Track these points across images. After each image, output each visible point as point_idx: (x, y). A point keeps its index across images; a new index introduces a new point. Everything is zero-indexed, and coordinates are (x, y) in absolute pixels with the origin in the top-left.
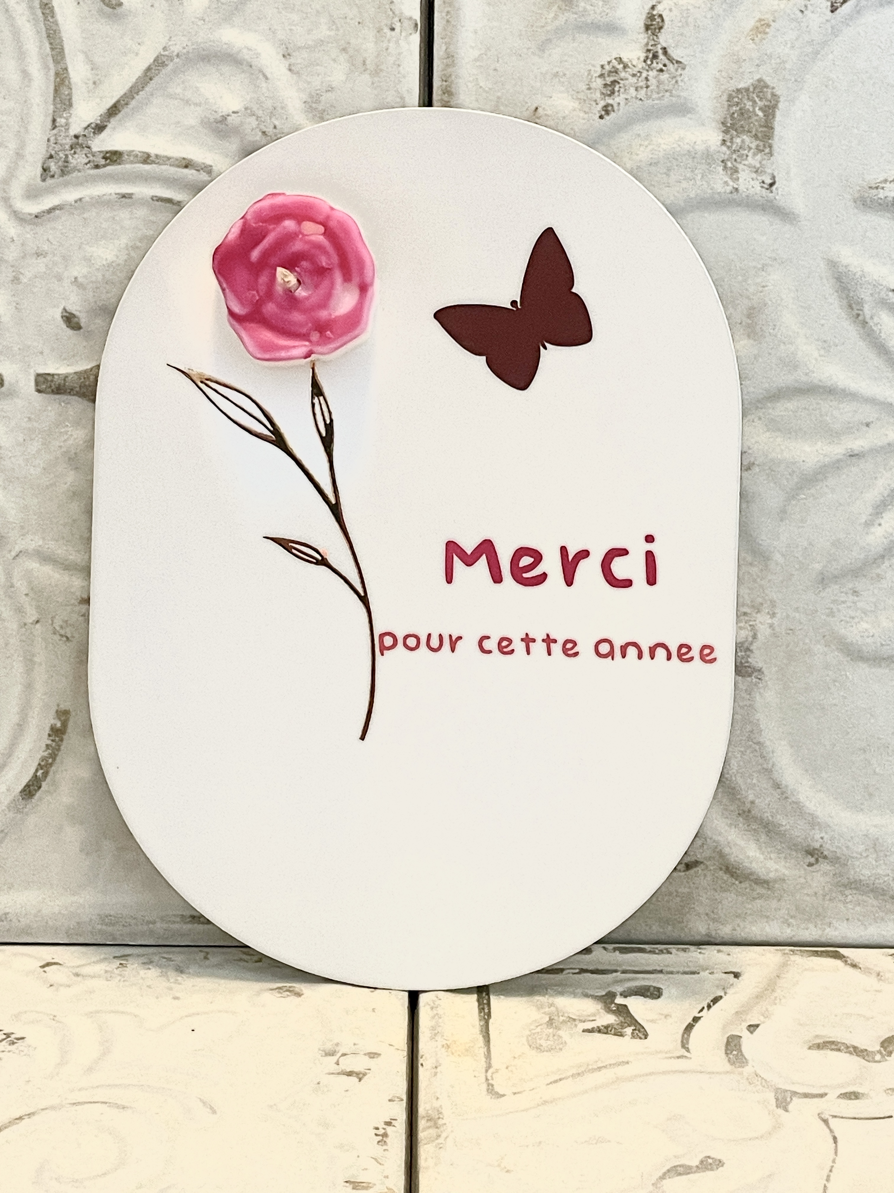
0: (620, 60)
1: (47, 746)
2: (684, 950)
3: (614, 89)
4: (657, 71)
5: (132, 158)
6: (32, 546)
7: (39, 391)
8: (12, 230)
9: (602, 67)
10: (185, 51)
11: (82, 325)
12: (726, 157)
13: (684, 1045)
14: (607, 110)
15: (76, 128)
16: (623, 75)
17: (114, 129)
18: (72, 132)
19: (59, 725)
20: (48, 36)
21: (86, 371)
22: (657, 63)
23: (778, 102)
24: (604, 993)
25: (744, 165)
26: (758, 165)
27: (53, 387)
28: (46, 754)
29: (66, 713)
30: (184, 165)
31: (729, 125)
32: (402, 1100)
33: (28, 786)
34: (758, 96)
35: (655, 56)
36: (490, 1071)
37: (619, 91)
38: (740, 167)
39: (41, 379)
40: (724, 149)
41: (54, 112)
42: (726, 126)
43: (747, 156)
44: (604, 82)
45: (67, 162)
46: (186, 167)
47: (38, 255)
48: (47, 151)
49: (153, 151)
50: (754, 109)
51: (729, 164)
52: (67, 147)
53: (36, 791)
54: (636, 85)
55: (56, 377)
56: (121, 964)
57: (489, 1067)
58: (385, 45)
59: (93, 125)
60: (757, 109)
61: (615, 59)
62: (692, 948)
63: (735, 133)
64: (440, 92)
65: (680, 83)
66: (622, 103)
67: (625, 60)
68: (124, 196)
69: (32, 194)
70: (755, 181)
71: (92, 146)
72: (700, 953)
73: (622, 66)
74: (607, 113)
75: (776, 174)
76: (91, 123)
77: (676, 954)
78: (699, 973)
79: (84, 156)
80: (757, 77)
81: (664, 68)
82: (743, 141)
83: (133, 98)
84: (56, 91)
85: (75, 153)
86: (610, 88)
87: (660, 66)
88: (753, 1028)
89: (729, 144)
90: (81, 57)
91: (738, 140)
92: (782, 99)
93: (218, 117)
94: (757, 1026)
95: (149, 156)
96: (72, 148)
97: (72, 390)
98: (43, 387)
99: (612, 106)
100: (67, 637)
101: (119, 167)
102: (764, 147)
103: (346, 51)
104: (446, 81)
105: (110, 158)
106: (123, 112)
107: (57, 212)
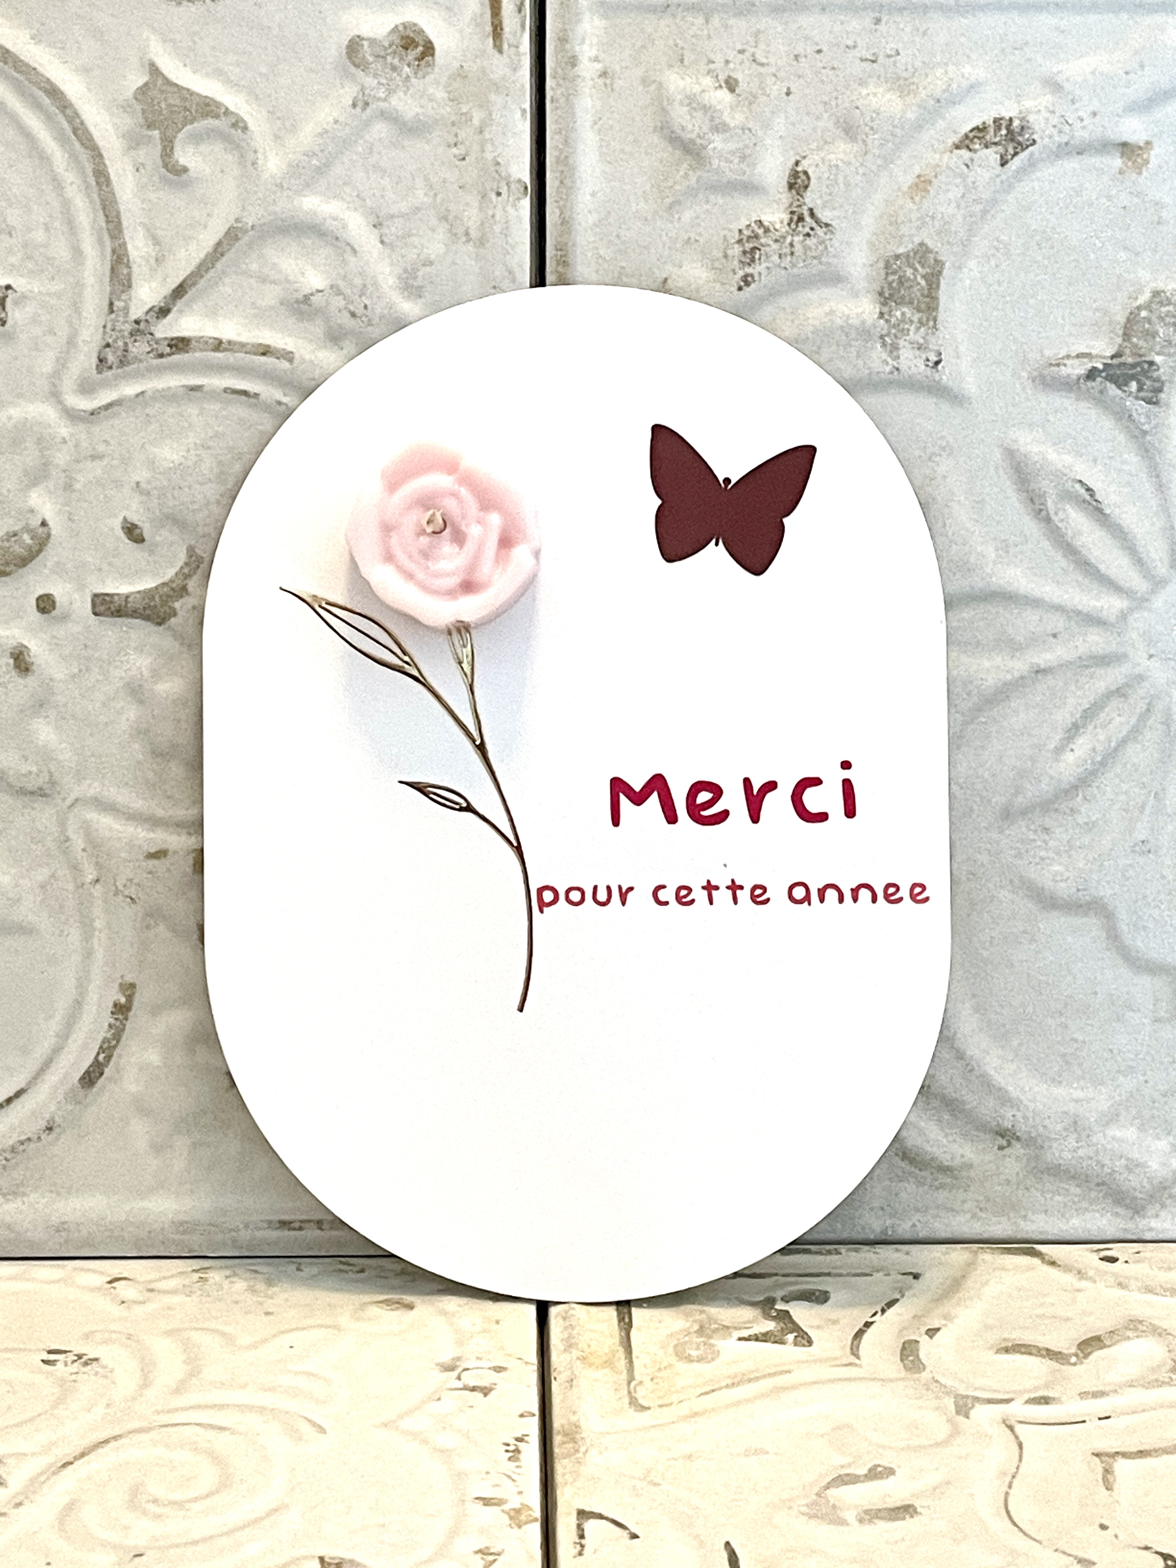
0: (760, 223)
1: (110, 1026)
2: (856, 1251)
3: (754, 257)
4: (804, 236)
5: (201, 345)
6: (91, 792)
7: (95, 614)
8: (64, 430)
9: (740, 231)
10: (261, 222)
11: (145, 536)
12: (884, 332)
13: (855, 1351)
14: (747, 280)
15: (137, 312)
16: (763, 241)
17: (181, 311)
18: (133, 316)
19: (123, 1000)
20: (104, 209)
21: (150, 590)
22: (803, 227)
23: (942, 269)
24: (762, 1298)
25: (906, 341)
26: (921, 341)
27: (113, 609)
28: (109, 1035)
29: (132, 986)
30: (261, 351)
31: (887, 295)
32: (534, 1415)
33: (87, 1072)
34: (919, 262)
35: (801, 219)
36: (633, 1384)
37: (760, 259)
38: (901, 343)
39: (98, 601)
40: (882, 322)
41: (111, 294)
42: (884, 297)
43: (908, 330)
44: (742, 249)
45: (126, 351)
46: (264, 354)
47: (94, 457)
48: (104, 339)
49: (225, 337)
50: (915, 277)
51: (888, 340)
52: (126, 334)
53: (98, 1078)
54: (779, 252)
55: (116, 598)
56: (200, 1278)
57: (631, 1379)
58: (491, 213)
59: (156, 309)
60: (918, 277)
61: (756, 222)
62: (866, 1248)
63: (893, 304)
64: (554, 264)
65: (830, 249)
66: (764, 274)
67: (766, 224)
68: (192, 389)
69: (86, 388)
70: (918, 359)
71: (155, 333)
72: (874, 1253)
73: (762, 230)
74: (748, 284)
75: (942, 350)
76: (154, 307)
77: (846, 1255)
78: (871, 1275)
79: (146, 343)
80: (917, 240)
81: (811, 233)
82: (903, 314)
83: (202, 276)
84: (113, 269)
85: (135, 341)
86: (749, 256)
87: (807, 230)
88: (932, 1332)
89: (886, 317)
90: (141, 233)
91: (898, 314)
92: (946, 266)
93: (300, 296)
94: (938, 1329)
95: (221, 342)
96: (131, 334)
97: (135, 611)
98: (102, 609)
99: (752, 276)
100: (131, 899)
101: (186, 356)
102: (928, 320)
103: (445, 218)
104: (561, 250)
105: (176, 346)
106: (191, 293)
107: (115, 409)
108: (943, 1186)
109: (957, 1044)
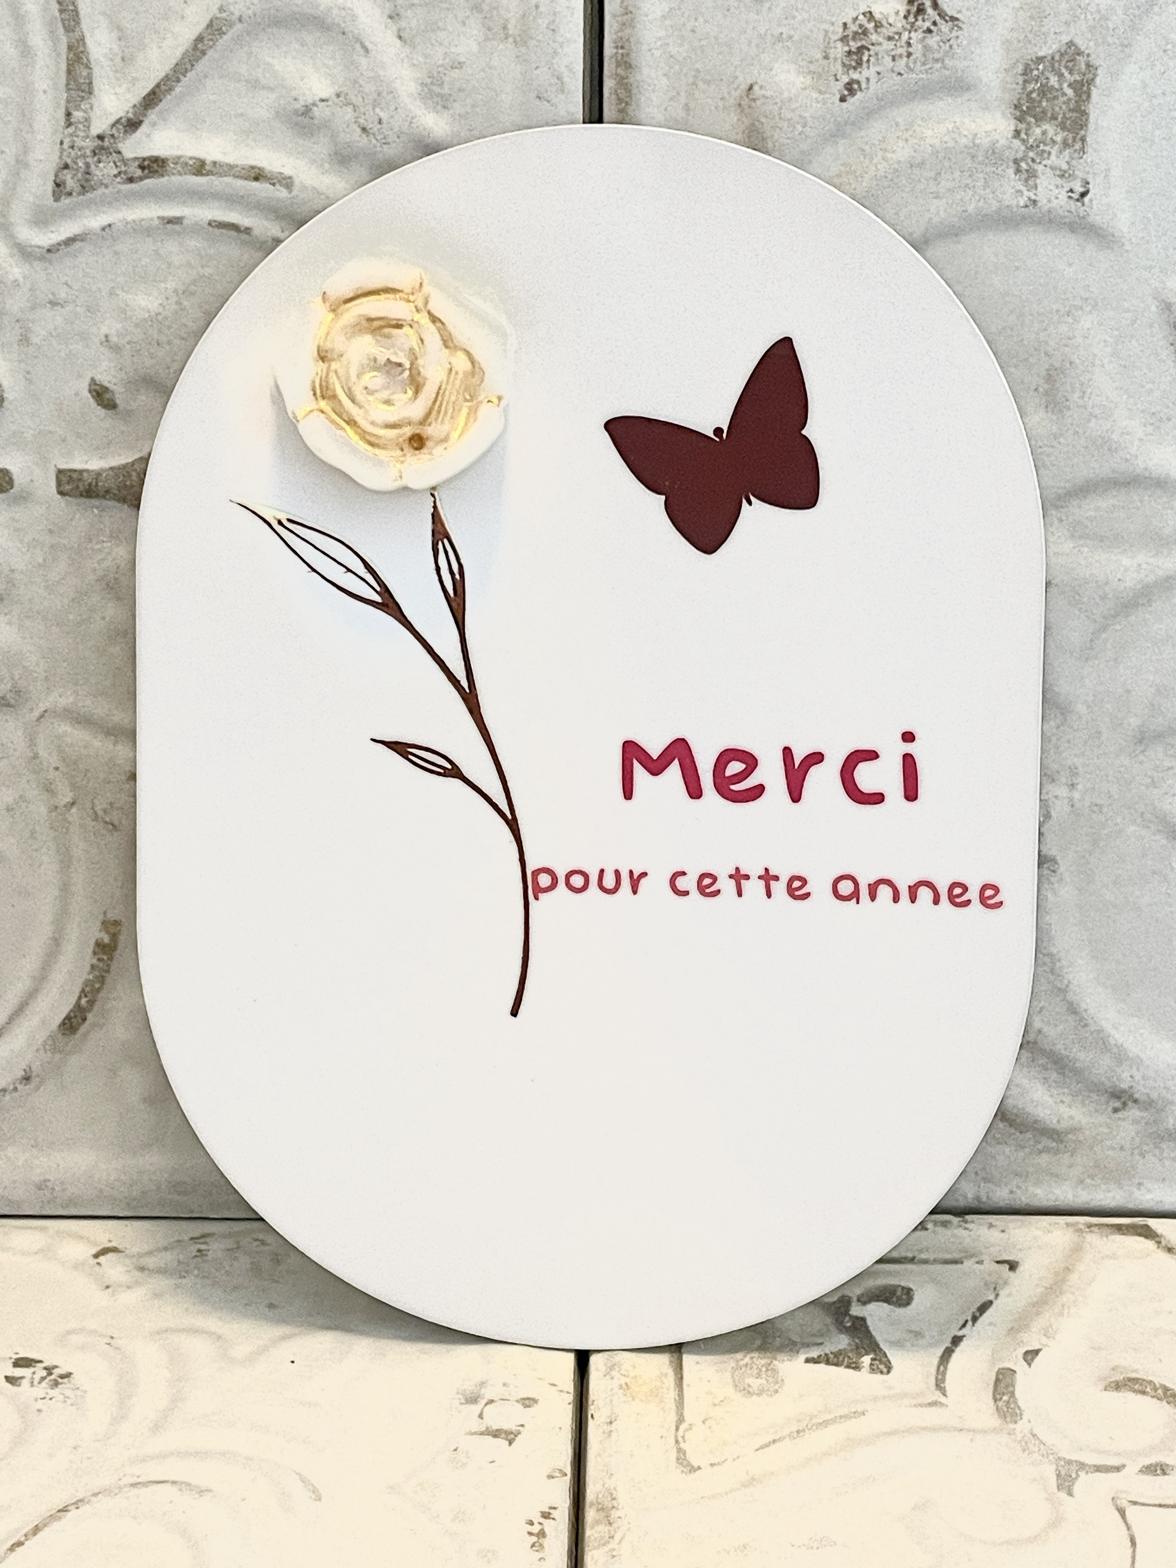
0: (870, 15)
1: (93, 967)
2: (945, 1224)
3: (861, 59)
4: (924, 32)
5: (179, 168)
6: (61, 703)
7: (61, 493)
8: (16, 271)
9: (845, 24)
10: (250, 12)
11: (118, 402)
12: (1020, 155)
13: (940, 1385)
14: (851, 88)
15: (99, 126)
16: (874, 37)
17: (154, 125)
18: (95, 131)
21: (124, 466)
22: (924, 20)
23: (1095, 75)
25: (1046, 166)
26: (1065, 167)
27: (81, 488)
28: (91, 977)
29: (116, 923)
30: (253, 175)
31: (1024, 108)
32: (566, 1475)
33: (68, 1018)
34: (1066, 67)
35: (921, 10)
36: (683, 1427)
37: (868, 61)
38: (1040, 168)
39: (64, 479)
40: (1017, 143)
41: (68, 101)
42: (1022, 111)
43: (1049, 153)
44: (847, 49)
45: (88, 173)
46: (256, 179)
47: (53, 304)
48: (60, 157)
49: (209, 158)
50: (1061, 85)
51: (1023, 165)
52: (88, 152)
53: (80, 1025)
54: (893, 53)
55: (85, 474)
56: (199, 1251)
57: (681, 1420)
58: (534, 3)
59: (123, 120)
60: (1065, 85)
61: (864, 14)
62: (955, 1220)
63: (1033, 120)
64: (614, 65)
65: (956, 49)
66: (873, 80)
67: (877, 16)
68: (171, 221)
69: (41, 219)
70: (1060, 190)
71: (123, 151)
72: (966, 1229)
73: (872, 24)
74: (851, 91)
75: (1090, 179)
76: (121, 118)
77: (934, 1232)
78: (962, 1263)
79: (112, 164)
80: (1065, 39)
81: (932, 28)
82: (1044, 133)
83: (178, 80)
84: (69, 72)
85: (99, 161)
86: (855, 57)
87: (928, 24)
88: (1031, 1355)
89: (1023, 136)
90: (103, 22)
91: (1038, 131)
92: (1099, 71)
93: (300, 106)
94: (1037, 1352)
95: (202, 163)
96: (94, 153)
97: (107, 492)
98: (67, 488)
99: (858, 82)
100: (113, 825)
101: (164, 180)
102: (1074, 141)
103: (478, 8)
104: (622, 47)
105: (149, 167)
106: (167, 101)
107: (78, 244)
108: (1046, 1150)
109: (1070, 996)
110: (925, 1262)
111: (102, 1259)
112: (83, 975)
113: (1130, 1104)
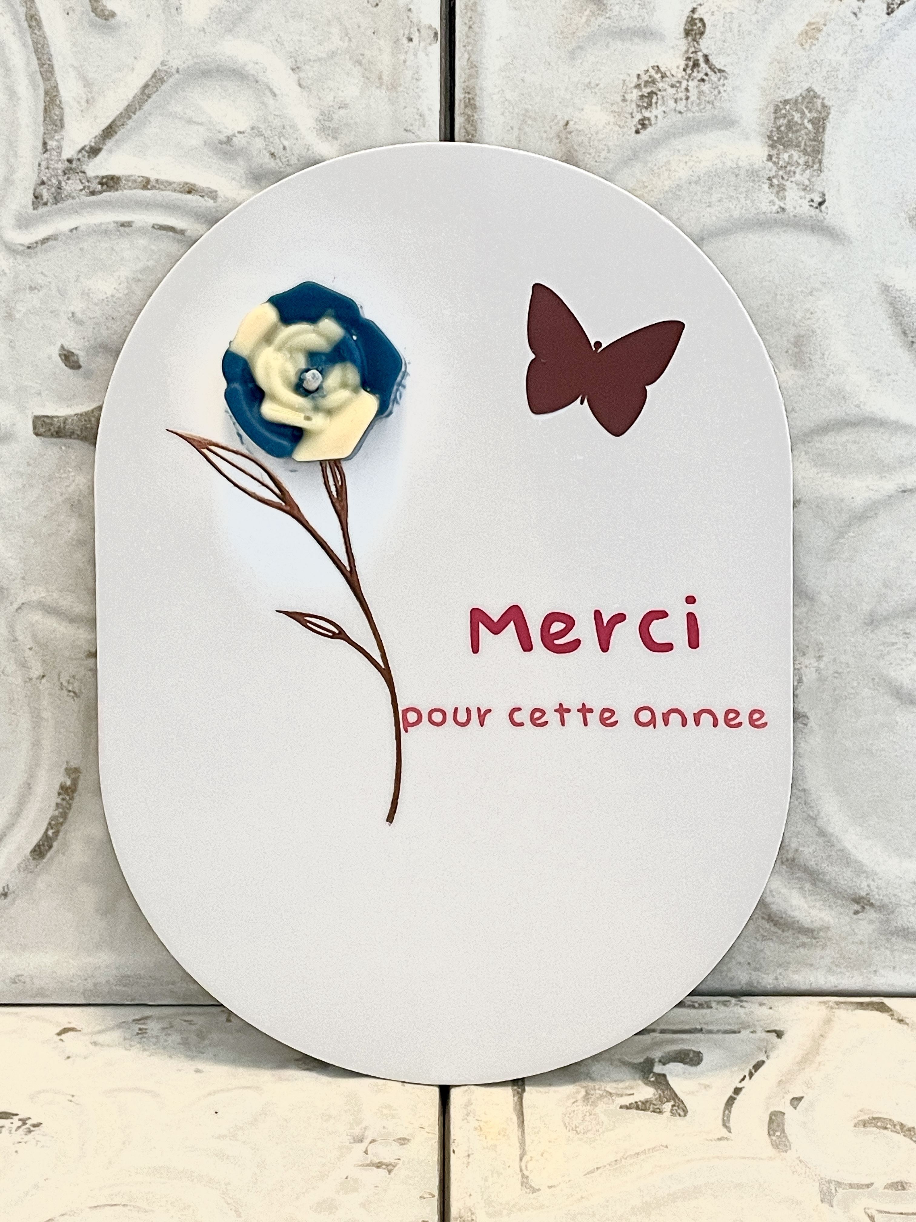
0: (658, 69)
1: (57, 804)
2: (725, 1003)
3: (651, 102)
4: (699, 81)
5: (130, 184)
6: (35, 598)
7: (37, 434)
8: (3, 263)
9: (639, 76)
10: (185, 66)
11: (81, 363)
12: (772, 173)
13: (725, 1124)
14: (644, 124)
15: (69, 152)
16: (660, 85)
17: (110, 151)
18: (66, 155)
19: (69, 783)
20: (36, 51)
21: (86, 413)
22: (698, 72)
23: (828, 114)
24: (642, 1060)
25: (792, 182)
26: (807, 182)
27: (53, 430)
28: (57, 813)
29: (77, 770)
30: (187, 189)
31: (775, 138)
32: (434, 1196)
33: (38, 846)
34: (807, 107)
35: (696, 64)
36: (525, 1160)
37: (656, 103)
38: (788, 184)
39: (39, 422)
40: (770, 164)
41: (45, 133)
42: (773, 140)
43: (795, 173)
44: (640, 94)
45: (60, 188)
46: (189, 192)
47: (31, 289)
48: (39, 176)
49: (153, 177)
50: (803, 120)
51: (775, 181)
52: (60, 172)
53: (47, 851)
54: (675, 97)
55: (56, 420)
56: (140, 1029)
57: (523, 1154)
58: (402, 57)
59: (87, 149)
60: (806, 121)
61: (653, 67)
62: (733, 1000)
63: (782, 147)
64: (462, 106)
65: (723, 94)
66: (660, 117)
67: (663, 69)
68: (123, 225)
69: (23, 223)
70: (803, 200)
71: (86, 171)
72: (741, 1006)
73: (659, 75)
74: (644, 126)
75: (826, 192)
76: (85, 146)
77: (717, 1009)
78: (739, 1032)
79: (78, 181)
80: (806, 86)
81: (705, 77)
82: (790, 157)
83: (130, 118)
84: (46, 111)
85: (68, 179)
86: (646, 100)
87: (701, 75)
88: (796, 1101)
89: (774, 159)
90: (73, 74)
91: (786, 156)
92: (832, 111)
93: (222, 137)
94: (801, 1099)
95: (148, 181)
96: (65, 173)
97: (73, 433)
98: (42, 430)
99: (649, 119)
100: (74, 693)
101: (117, 194)
102: (814, 163)
103: (360, 63)
104: (469, 93)
105: (106, 184)
106: (121, 133)
107: (51, 243)
108: (803, 945)
109: (820, 823)
110: (710, 1032)
111: (63, 1037)
112: (51, 812)
113: (867, 907)
